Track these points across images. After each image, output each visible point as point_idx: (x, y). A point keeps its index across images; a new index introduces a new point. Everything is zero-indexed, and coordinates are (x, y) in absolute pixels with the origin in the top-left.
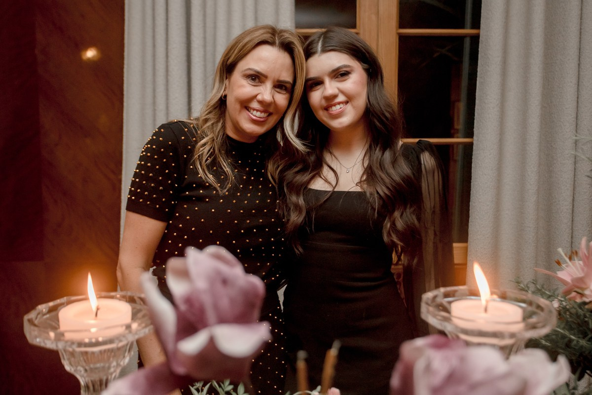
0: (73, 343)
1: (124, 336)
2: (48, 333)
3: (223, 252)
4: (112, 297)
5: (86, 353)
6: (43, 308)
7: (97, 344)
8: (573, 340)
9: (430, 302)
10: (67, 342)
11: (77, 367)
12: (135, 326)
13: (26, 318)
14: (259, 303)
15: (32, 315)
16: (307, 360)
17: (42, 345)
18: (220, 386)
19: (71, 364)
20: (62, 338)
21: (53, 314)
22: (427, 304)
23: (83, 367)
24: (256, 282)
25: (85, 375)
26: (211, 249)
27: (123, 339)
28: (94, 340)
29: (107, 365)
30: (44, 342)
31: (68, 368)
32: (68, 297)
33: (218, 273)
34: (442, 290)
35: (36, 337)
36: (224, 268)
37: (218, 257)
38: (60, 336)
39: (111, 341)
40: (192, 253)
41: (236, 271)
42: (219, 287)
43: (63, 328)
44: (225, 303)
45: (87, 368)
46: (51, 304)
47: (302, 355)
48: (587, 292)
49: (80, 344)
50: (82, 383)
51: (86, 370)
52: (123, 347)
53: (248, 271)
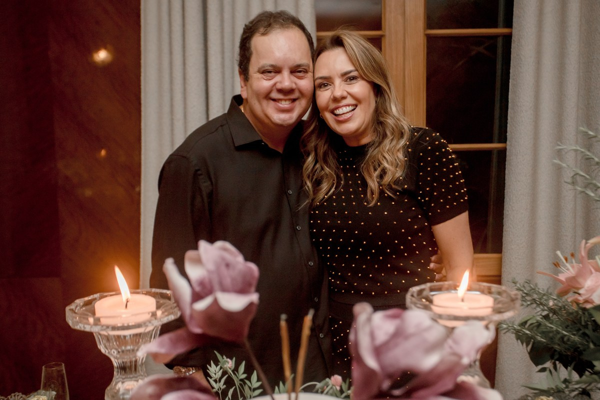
0: (108, 327)
1: (150, 321)
2: (88, 319)
3: (228, 245)
4: (138, 293)
5: (119, 337)
6: (80, 302)
7: (128, 328)
8: (566, 335)
9: (415, 295)
10: (102, 326)
11: (111, 350)
12: (159, 313)
13: (67, 308)
14: (255, 283)
15: (73, 306)
16: (287, 321)
17: (82, 329)
18: (234, 374)
19: (106, 347)
20: (99, 323)
21: (88, 307)
22: (412, 296)
23: (116, 349)
24: (253, 267)
25: (118, 356)
26: (219, 244)
27: (150, 325)
28: (126, 325)
29: (136, 348)
30: (84, 327)
31: (103, 350)
32: (102, 293)
33: (223, 259)
34: (429, 285)
35: (78, 323)
36: (228, 256)
37: (225, 249)
38: (97, 321)
39: (138, 326)
40: (203, 245)
41: (238, 259)
42: (223, 269)
43: (98, 315)
44: (228, 282)
45: (120, 350)
46: (86, 299)
47: (284, 317)
48: (581, 291)
49: (114, 328)
50: (115, 365)
51: (119, 352)
52: (149, 332)
53: (247, 259)
